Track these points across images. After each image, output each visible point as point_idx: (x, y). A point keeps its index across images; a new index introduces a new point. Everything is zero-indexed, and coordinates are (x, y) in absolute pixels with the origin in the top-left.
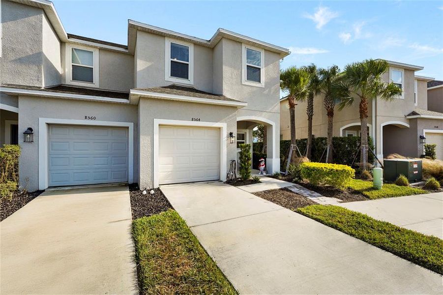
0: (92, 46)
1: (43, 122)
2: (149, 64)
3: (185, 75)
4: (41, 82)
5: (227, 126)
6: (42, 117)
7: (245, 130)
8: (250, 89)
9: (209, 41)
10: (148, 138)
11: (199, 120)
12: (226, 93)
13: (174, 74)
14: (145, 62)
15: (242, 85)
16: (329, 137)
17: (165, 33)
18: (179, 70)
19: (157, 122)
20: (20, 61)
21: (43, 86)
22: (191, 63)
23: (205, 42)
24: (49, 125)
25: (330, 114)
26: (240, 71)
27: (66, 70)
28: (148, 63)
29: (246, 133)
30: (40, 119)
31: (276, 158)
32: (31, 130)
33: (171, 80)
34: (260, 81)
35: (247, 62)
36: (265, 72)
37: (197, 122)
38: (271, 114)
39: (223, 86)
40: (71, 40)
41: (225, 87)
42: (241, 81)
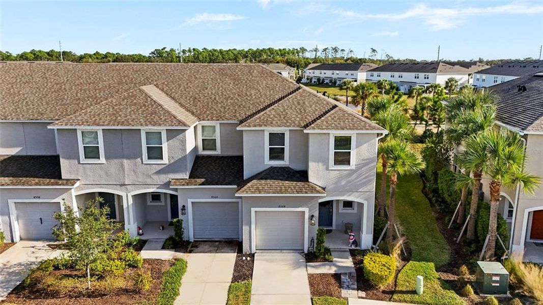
1: (190, 201)
5: (309, 210)
11: (285, 206)
12: (311, 179)
13: (271, 158)
15: (329, 169)
17: (263, 130)
19: (253, 210)
22: (287, 147)
24: (193, 203)
27: (199, 143)
30: (189, 200)
31: (367, 234)
32: (184, 206)
33: (269, 163)
34: (349, 164)
35: (335, 149)
36: (357, 154)
37: (283, 208)
38: (363, 193)
39: (309, 173)
40: (201, 122)
41: (311, 174)
42: (328, 167)
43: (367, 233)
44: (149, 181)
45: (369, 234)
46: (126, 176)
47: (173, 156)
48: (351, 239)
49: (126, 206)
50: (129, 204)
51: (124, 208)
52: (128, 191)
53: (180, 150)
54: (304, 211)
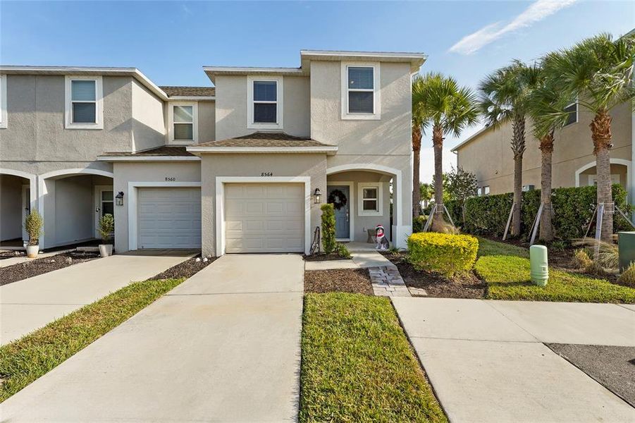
0: (190, 101)
1: (132, 185)
2: (229, 112)
3: (272, 119)
4: (131, 147)
5: (311, 181)
6: (131, 181)
7: (377, 183)
8: (355, 124)
9: (301, 68)
10: (210, 199)
11: (271, 174)
12: (315, 136)
13: (258, 119)
14: (224, 111)
15: (341, 120)
16: (544, 189)
17: (244, 72)
18: (265, 113)
19: (220, 180)
20: (117, 129)
21: (134, 150)
22: (280, 102)
23: (296, 71)
25: (547, 146)
26: (338, 101)
27: (169, 130)
28: (227, 111)
29: (378, 187)
30: (129, 183)
31: (403, 225)
32: (122, 194)
33: (254, 127)
34: (372, 111)
35: (349, 88)
36: (382, 96)
37: (270, 177)
38: (395, 157)
39: (311, 126)
40: (171, 98)
41: (314, 126)
42: (340, 116)
43: (404, 223)
44: (73, 156)
45: (407, 225)
46: (38, 147)
47: (111, 117)
48: (380, 235)
49: (35, 199)
50: (40, 196)
51: (31, 201)
52: (38, 173)
53: (123, 109)
54: (304, 183)
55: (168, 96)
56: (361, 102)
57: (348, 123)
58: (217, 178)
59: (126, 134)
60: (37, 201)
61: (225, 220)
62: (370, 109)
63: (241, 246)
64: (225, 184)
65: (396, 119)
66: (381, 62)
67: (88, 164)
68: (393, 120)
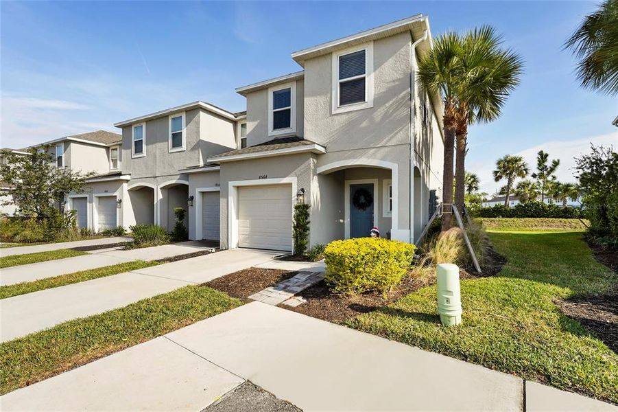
1: (198, 191)
3: (287, 124)
4: (199, 161)
5: (298, 181)
6: (198, 187)
8: (345, 117)
10: (225, 200)
11: (266, 177)
12: (308, 135)
13: (275, 126)
14: (252, 123)
17: (267, 85)
20: (192, 149)
21: (201, 164)
22: (293, 107)
24: (203, 193)
26: (329, 95)
27: (238, 144)
28: (255, 123)
30: (197, 189)
31: (399, 229)
32: (193, 197)
33: (273, 134)
34: (364, 99)
35: (340, 78)
36: (376, 80)
37: (265, 180)
38: (389, 148)
39: (305, 126)
40: (238, 118)
41: (307, 126)
42: (331, 111)
43: (400, 227)
44: (172, 172)
46: (157, 167)
47: (190, 140)
50: (158, 200)
52: (157, 184)
53: (196, 133)
54: (291, 184)
55: (236, 117)
56: (352, 92)
57: (339, 117)
58: (230, 182)
59: (197, 151)
60: (157, 203)
61: (238, 218)
62: (361, 97)
63: (247, 241)
64: (238, 188)
65: (391, 102)
66: (374, 41)
67: (178, 177)
68: (387, 105)
